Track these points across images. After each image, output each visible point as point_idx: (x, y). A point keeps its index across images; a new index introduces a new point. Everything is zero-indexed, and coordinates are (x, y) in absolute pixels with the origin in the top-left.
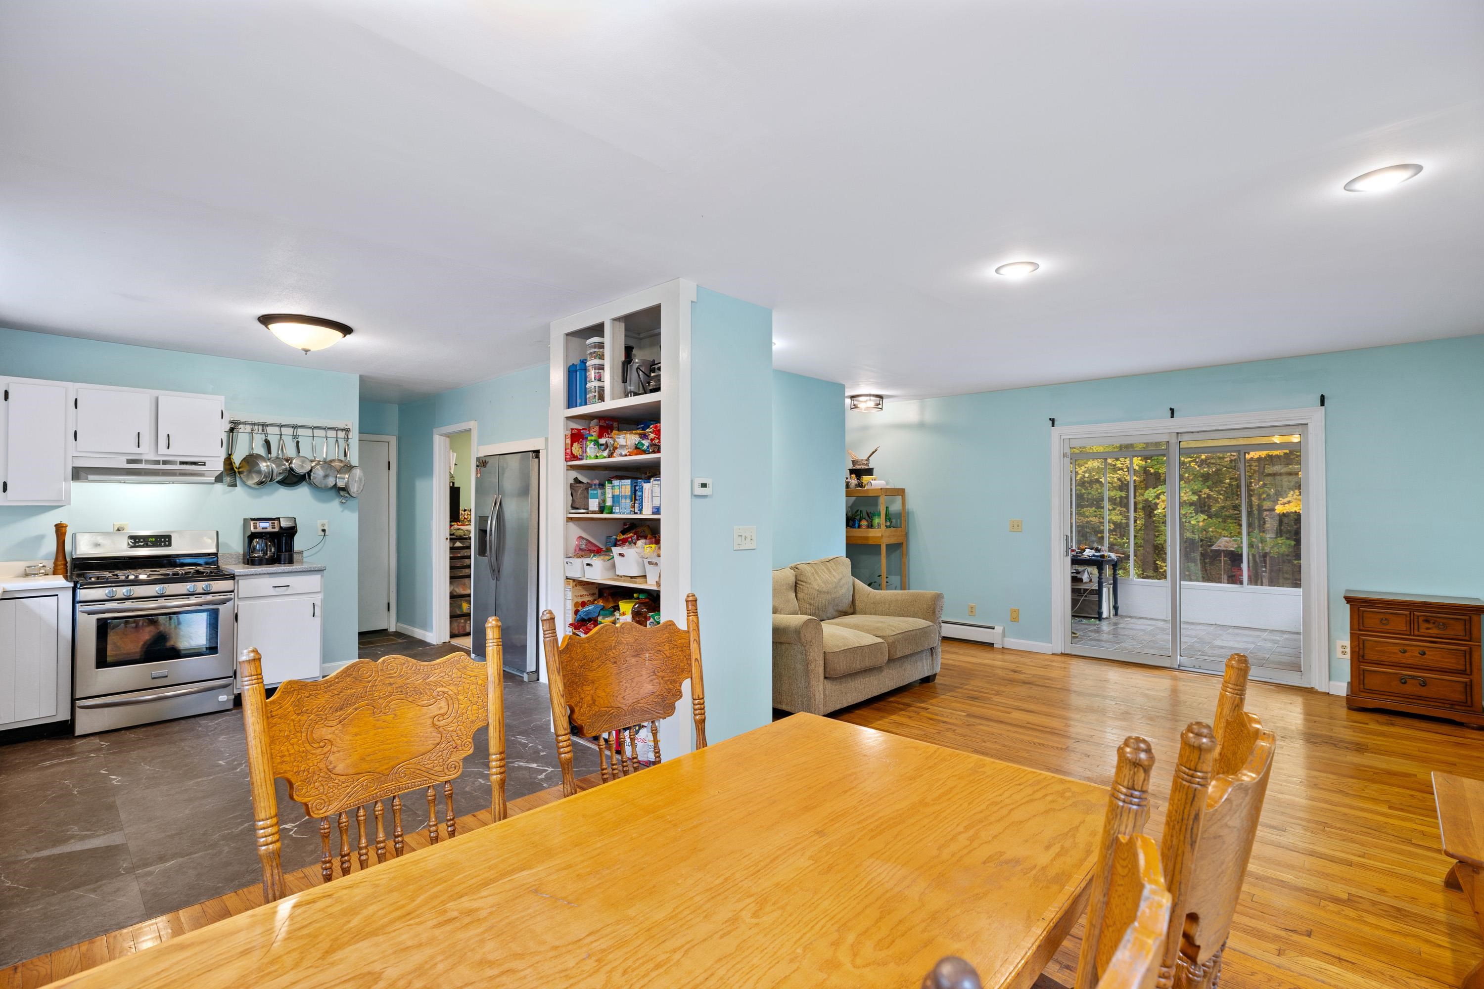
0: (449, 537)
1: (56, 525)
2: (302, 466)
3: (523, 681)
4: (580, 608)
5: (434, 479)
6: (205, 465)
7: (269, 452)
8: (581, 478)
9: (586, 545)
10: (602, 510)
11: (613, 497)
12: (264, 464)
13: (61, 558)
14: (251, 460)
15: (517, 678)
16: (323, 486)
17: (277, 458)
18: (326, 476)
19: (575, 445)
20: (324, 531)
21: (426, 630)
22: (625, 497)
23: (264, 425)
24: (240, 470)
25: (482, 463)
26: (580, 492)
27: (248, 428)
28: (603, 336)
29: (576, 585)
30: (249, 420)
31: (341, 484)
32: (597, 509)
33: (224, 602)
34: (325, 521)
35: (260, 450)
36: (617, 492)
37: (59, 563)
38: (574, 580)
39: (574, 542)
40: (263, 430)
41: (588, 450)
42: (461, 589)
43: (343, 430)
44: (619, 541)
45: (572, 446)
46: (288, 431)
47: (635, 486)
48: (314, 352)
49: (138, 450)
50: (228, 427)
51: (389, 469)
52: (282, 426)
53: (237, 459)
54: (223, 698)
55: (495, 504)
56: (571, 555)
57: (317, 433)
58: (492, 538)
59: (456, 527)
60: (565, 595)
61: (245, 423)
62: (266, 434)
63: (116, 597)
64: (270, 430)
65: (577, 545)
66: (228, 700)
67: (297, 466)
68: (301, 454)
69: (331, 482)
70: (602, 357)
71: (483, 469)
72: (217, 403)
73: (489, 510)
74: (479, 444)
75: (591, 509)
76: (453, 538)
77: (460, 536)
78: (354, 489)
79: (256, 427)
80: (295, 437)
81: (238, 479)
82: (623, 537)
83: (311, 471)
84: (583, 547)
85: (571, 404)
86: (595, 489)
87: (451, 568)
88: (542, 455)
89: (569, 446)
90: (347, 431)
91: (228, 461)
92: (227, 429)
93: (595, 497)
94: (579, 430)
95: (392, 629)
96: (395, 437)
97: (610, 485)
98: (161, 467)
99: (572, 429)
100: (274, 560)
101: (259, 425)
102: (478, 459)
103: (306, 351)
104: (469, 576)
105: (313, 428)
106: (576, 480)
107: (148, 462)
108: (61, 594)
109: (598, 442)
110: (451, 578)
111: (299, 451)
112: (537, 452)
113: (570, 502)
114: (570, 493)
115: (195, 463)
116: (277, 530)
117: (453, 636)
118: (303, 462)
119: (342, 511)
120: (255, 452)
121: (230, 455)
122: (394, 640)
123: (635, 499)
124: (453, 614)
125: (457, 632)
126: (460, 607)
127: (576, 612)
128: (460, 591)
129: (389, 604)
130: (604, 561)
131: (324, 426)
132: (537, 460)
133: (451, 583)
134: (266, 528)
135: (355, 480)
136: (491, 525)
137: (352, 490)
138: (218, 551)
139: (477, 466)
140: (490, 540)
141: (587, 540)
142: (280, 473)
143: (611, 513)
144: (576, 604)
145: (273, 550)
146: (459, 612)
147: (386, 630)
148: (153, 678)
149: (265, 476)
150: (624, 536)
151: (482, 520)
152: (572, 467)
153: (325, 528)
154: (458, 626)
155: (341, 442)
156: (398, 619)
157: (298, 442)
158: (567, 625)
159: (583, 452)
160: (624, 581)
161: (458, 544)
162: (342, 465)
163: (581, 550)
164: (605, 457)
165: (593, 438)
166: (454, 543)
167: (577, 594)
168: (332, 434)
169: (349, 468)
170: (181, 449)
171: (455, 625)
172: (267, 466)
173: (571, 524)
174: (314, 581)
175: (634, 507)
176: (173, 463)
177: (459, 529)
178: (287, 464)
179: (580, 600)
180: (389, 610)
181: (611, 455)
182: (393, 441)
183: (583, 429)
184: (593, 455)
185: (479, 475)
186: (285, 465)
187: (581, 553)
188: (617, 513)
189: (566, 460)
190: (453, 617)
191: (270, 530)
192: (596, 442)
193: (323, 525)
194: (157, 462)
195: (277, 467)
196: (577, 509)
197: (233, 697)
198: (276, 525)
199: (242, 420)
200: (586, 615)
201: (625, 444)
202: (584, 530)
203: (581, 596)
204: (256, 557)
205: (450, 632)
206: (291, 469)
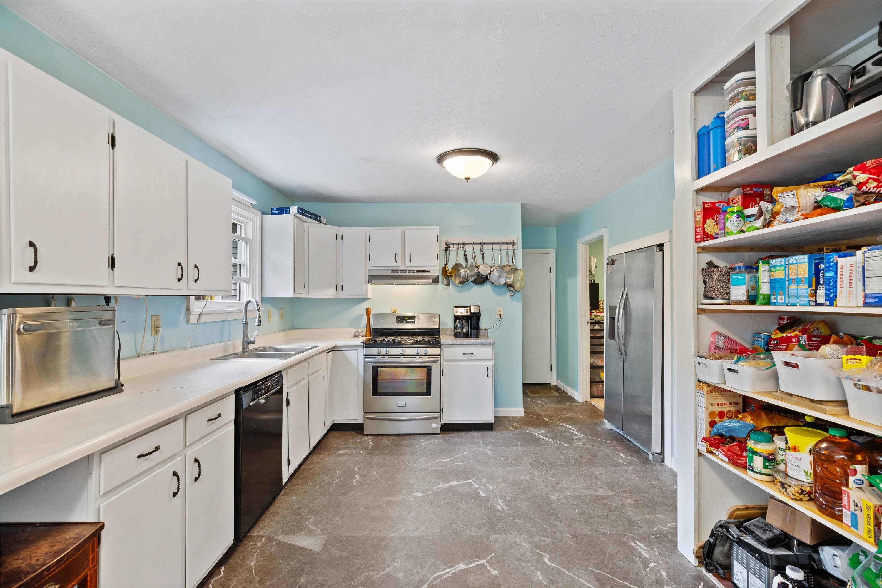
0: (589, 321)
1: (366, 309)
2: (485, 270)
3: (647, 459)
4: (717, 419)
5: (578, 277)
6: (429, 272)
7: (467, 262)
8: (716, 262)
9: (724, 343)
10: (752, 300)
11: (772, 282)
12: (463, 270)
13: (368, 328)
14: (457, 267)
15: (643, 454)
16: (498, 284)
17: (472, 266)
18: (500, 277)
19: (709, 221)
20: (500, 315)
21: (574, 390)
22: (799, 281)
23: (464, 244)
24: (451, 274)
25: (612, 261)
26: (716, 277)
27: (455, 247)
28: (753, 69)
29: (711, 391)
30: (455, 242)
31: (509, 282)
32: (743, 299)
33: (434, 362)
34: (501, 309)
35: (462, 261)
36: (780, 274)
37: (368, 331)
38: (709, 385)
39: (707, 339)
40: (463, 248)
41: (728, 224)
42: (600, 362)
43: (511, 244)
44: (775, 340)
45: (704, 222)
46: (477, 247)
47: (817, 265)
48: (476, 179)
49: (395, 264)
50: (444, 247)
51: (551, 272)
52: (474, 244)
53: (450, 267)
54: (434, 425)
55: (622, 295)
56: (704, 354)
57: (496, 247)
58: (619, 324)
59: (595, 314)
60: (696, 401)
61: (454, 244)
62: (465, 250)
63: (380, 354)
64: (467, 247)
65: (712, 342)
66: (437, 428)
67: (484, 271)
68: (485, 262)
69: (502, 281)
70: (752, 96)
71: (612, 266)
72: (434, 231)
73: (617, 302)
74: (609, 246)
75: (733, 298)
76: (593, 322)
77: (598, 321)
78: (518, 286)
79: (459, 246)
80: (482, 250)
81: (450, 280)
82: (780, 335)
83: (490, 274)
84: (721, 345)
85: (700, 173)
86: (740, 273)
87: (592, 345)
88: (666, 248)
89: (701, 224)
90: (513, 244)
91: (445, 269)
92: (444, 249)
93: (740, 283)
94: (713, 204)
95: (553, 384)
96: (554, 250)
97: (767, 266)
98: (408, 274)
99: (704, 204)
100: (467, 335)
101: (461, 244)
102: (608, 258)
103: (468, 179)
104: (603, 352)
105: (492, 244)
106: (710, 264)
107: (402, 271)
108: (359, 349)
109: (743, 213)
110: (592, 352)
111: (483, 261)
112: (661, 246)
113: (702, 291)
114: (702, 279)
115: (424, 271)
116: (468, 314)
117: (593, 397)
118: (485, 268)
119: (512, 302)
120: (459, 262)
121: (445, 265)
122: (553, 393)
123: (818, 283)
124: (594, 380)
125: (596, 394)
126: (599, 375)
127: (712, 424)
128: (598, 363)
129: (551, 366)
130: (759, 369)
131: (499, 242)
132: (661, 253)
133: (591, 356)
134: (463, 313)
135: (518, 279)
136: (619, 314)
137: (516, 286)
138: (439, 327)
139: (608, 264)
140: (618, 327)
141: (725, 336)
142: (473, 276)
143: (769, 303)
144: (711, 414)
145: (467, 328)
146: (598, 379)
147: (550, 384)
148: (399, 406)
149: (464, 278)
150: (784, 335)
151: (612, 309)
152: (704, 249)
153: (501, 313)
154: (597, 390)
155: (511, 253)
156: (558, 378)
157: (483, 254)
158: (699, 439)
159: (720, 229)
160: (797, 404)
161: (597, 327)
162: (510, 268)
163: (717, 348)
164: (758, 229)
165: (735, 209)
166: (594, 326)
167: (713, 402)
168: (504, 247)
169: (514, 270)
170: (417, 263)
171: (595, 388)
172: (464, 271)
173: (703, 317)
174: (487, 352)
175: (815, 295)
176: (413, 271)
177: (597, 316)
178: (477, 270)
179: (717, 409)
180: (551, 370)
181: (768, 224)
182: (553, 252)
183: (719, 202)
184: (736, 230)
185: (609, 272)
186: (475, 270)
187: (719, 353)
188: (780, 304)
189: (697, 241)
190: (593, 382)
191: (465, 314)
192: (740, 214)
193: (500, 311)
194: (405, 271)
195: (470, 272)
196: (713, 298)
197: (440, 426)
198: (468, 310)
199: (452, 242)
200: (727, 432)
201: (796, 204)
202: (722, 324)
203: (718, 404)
204: (458, 332)
205: (591, 393)
206: (479, 273)
